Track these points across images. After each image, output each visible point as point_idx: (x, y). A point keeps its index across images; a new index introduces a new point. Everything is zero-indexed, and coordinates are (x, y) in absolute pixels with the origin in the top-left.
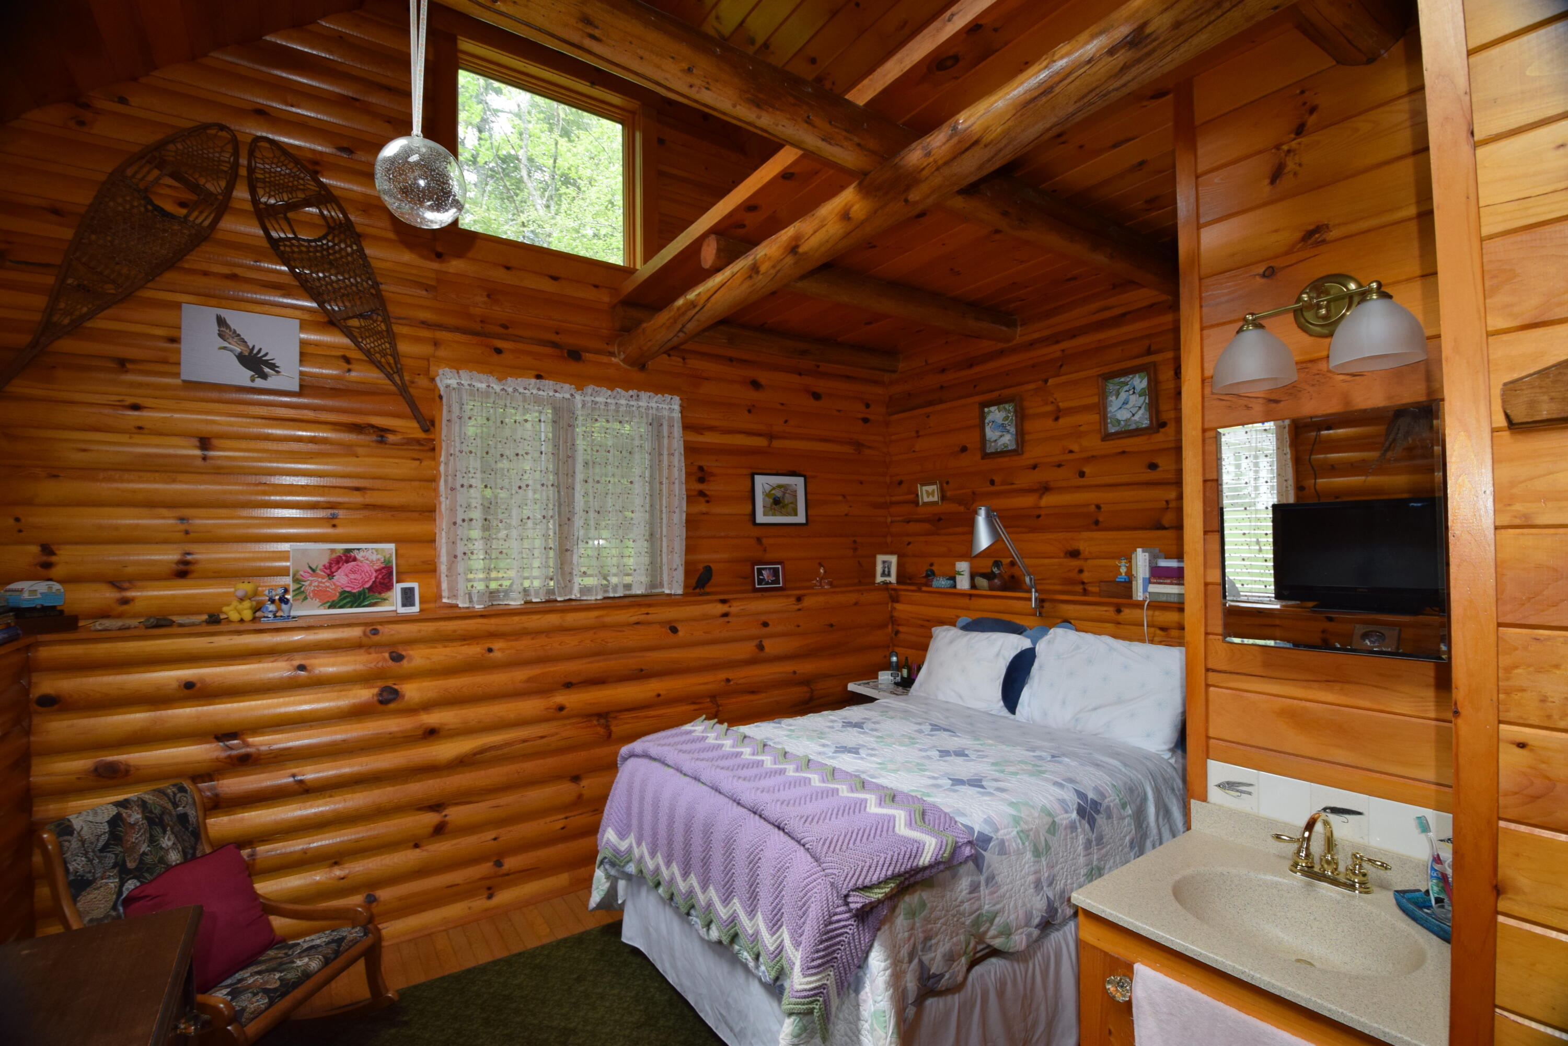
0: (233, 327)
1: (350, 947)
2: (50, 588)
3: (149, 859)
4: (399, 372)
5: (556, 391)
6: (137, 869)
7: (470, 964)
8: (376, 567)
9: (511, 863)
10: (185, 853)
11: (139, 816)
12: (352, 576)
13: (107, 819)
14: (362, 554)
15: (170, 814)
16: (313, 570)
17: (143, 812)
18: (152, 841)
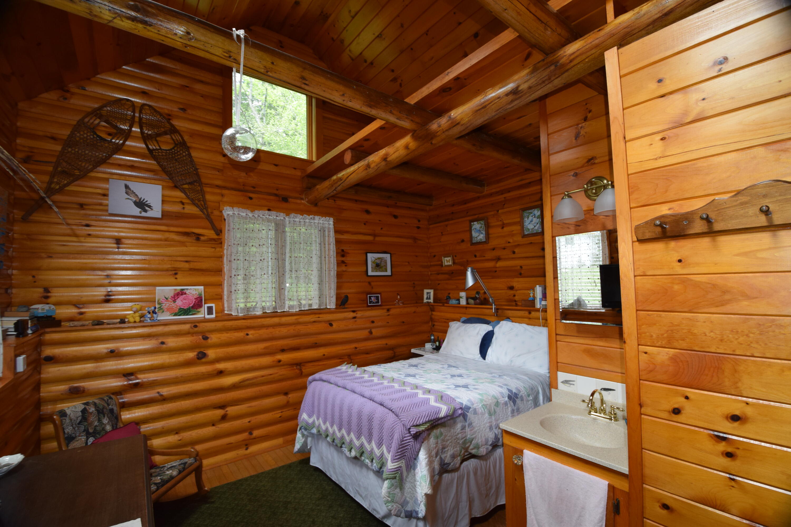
0: (132, 189)
1: (190, 466)
2: (50, 307)
3: (98, 428)
4: (206, 208)
5: (277, 216)
6: (94, 432)
7: (240, 477)
8: (195, 297)
9: (256, 433)
10: (113, 427)
11: (94, 409)
12: (184, 301)
13: (81, 410)
14: (188, 291)
15: (106, 409)
16: (167, 299)
17: (95, 408)
18: (99, 420)
